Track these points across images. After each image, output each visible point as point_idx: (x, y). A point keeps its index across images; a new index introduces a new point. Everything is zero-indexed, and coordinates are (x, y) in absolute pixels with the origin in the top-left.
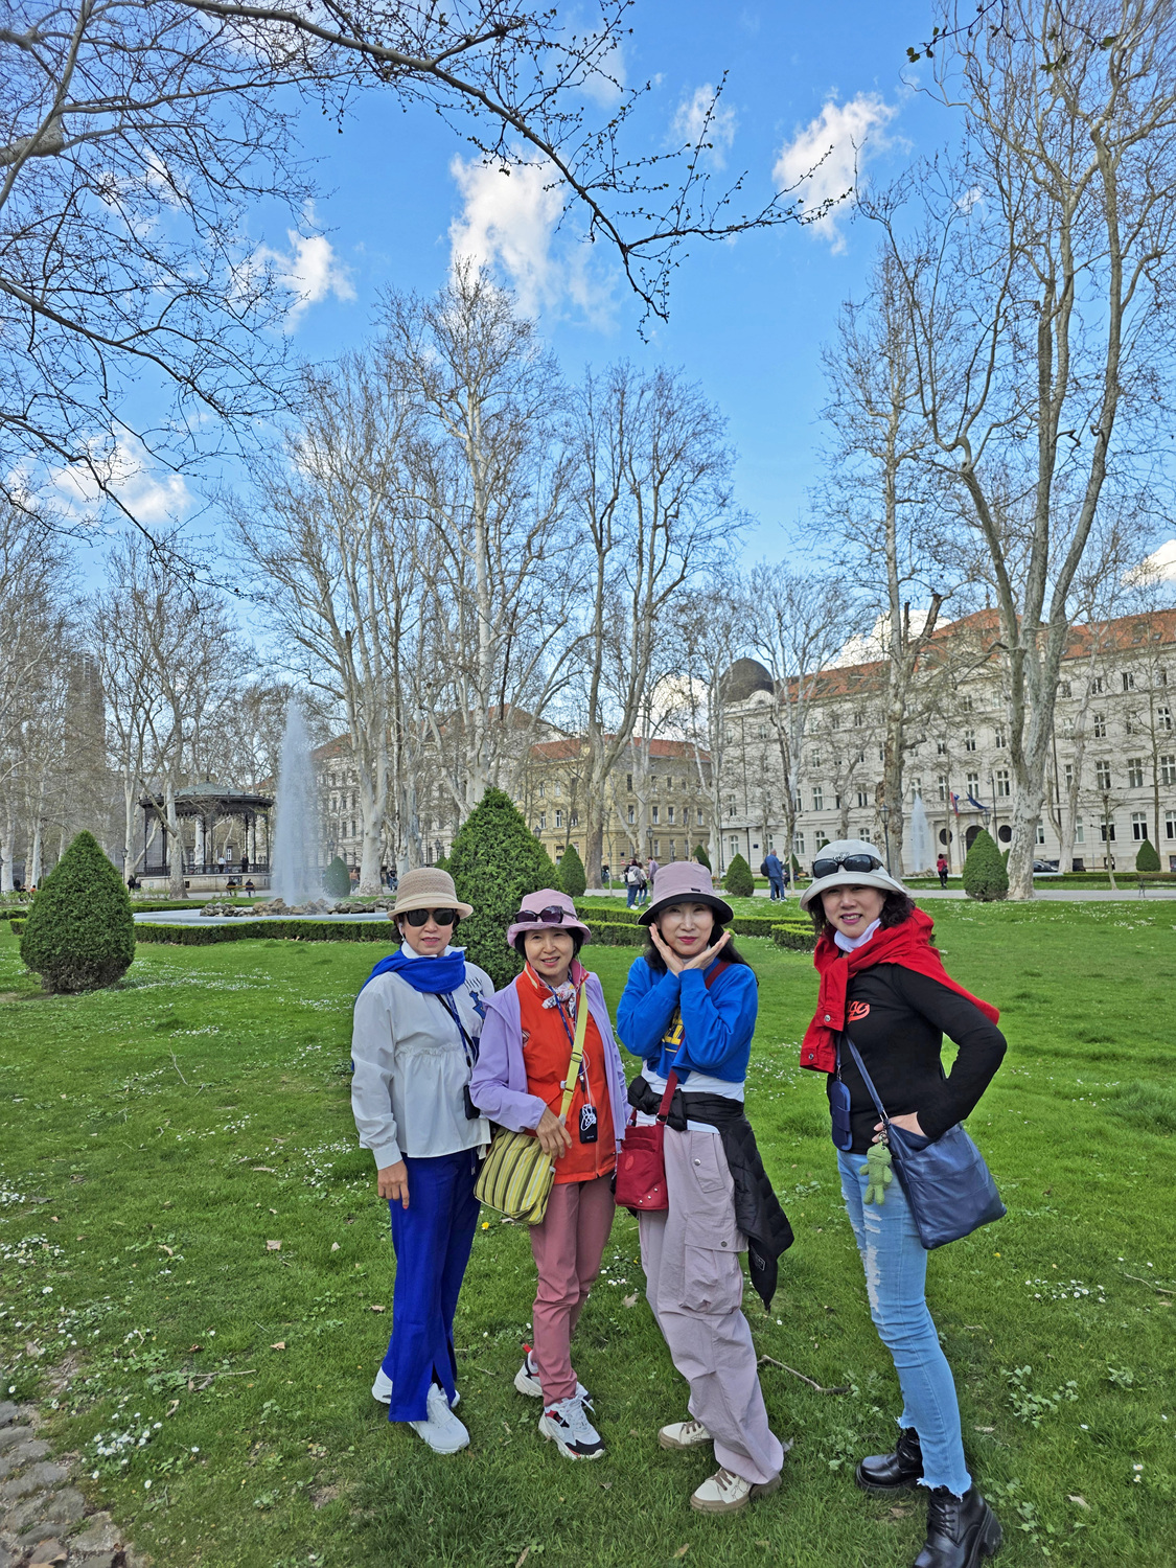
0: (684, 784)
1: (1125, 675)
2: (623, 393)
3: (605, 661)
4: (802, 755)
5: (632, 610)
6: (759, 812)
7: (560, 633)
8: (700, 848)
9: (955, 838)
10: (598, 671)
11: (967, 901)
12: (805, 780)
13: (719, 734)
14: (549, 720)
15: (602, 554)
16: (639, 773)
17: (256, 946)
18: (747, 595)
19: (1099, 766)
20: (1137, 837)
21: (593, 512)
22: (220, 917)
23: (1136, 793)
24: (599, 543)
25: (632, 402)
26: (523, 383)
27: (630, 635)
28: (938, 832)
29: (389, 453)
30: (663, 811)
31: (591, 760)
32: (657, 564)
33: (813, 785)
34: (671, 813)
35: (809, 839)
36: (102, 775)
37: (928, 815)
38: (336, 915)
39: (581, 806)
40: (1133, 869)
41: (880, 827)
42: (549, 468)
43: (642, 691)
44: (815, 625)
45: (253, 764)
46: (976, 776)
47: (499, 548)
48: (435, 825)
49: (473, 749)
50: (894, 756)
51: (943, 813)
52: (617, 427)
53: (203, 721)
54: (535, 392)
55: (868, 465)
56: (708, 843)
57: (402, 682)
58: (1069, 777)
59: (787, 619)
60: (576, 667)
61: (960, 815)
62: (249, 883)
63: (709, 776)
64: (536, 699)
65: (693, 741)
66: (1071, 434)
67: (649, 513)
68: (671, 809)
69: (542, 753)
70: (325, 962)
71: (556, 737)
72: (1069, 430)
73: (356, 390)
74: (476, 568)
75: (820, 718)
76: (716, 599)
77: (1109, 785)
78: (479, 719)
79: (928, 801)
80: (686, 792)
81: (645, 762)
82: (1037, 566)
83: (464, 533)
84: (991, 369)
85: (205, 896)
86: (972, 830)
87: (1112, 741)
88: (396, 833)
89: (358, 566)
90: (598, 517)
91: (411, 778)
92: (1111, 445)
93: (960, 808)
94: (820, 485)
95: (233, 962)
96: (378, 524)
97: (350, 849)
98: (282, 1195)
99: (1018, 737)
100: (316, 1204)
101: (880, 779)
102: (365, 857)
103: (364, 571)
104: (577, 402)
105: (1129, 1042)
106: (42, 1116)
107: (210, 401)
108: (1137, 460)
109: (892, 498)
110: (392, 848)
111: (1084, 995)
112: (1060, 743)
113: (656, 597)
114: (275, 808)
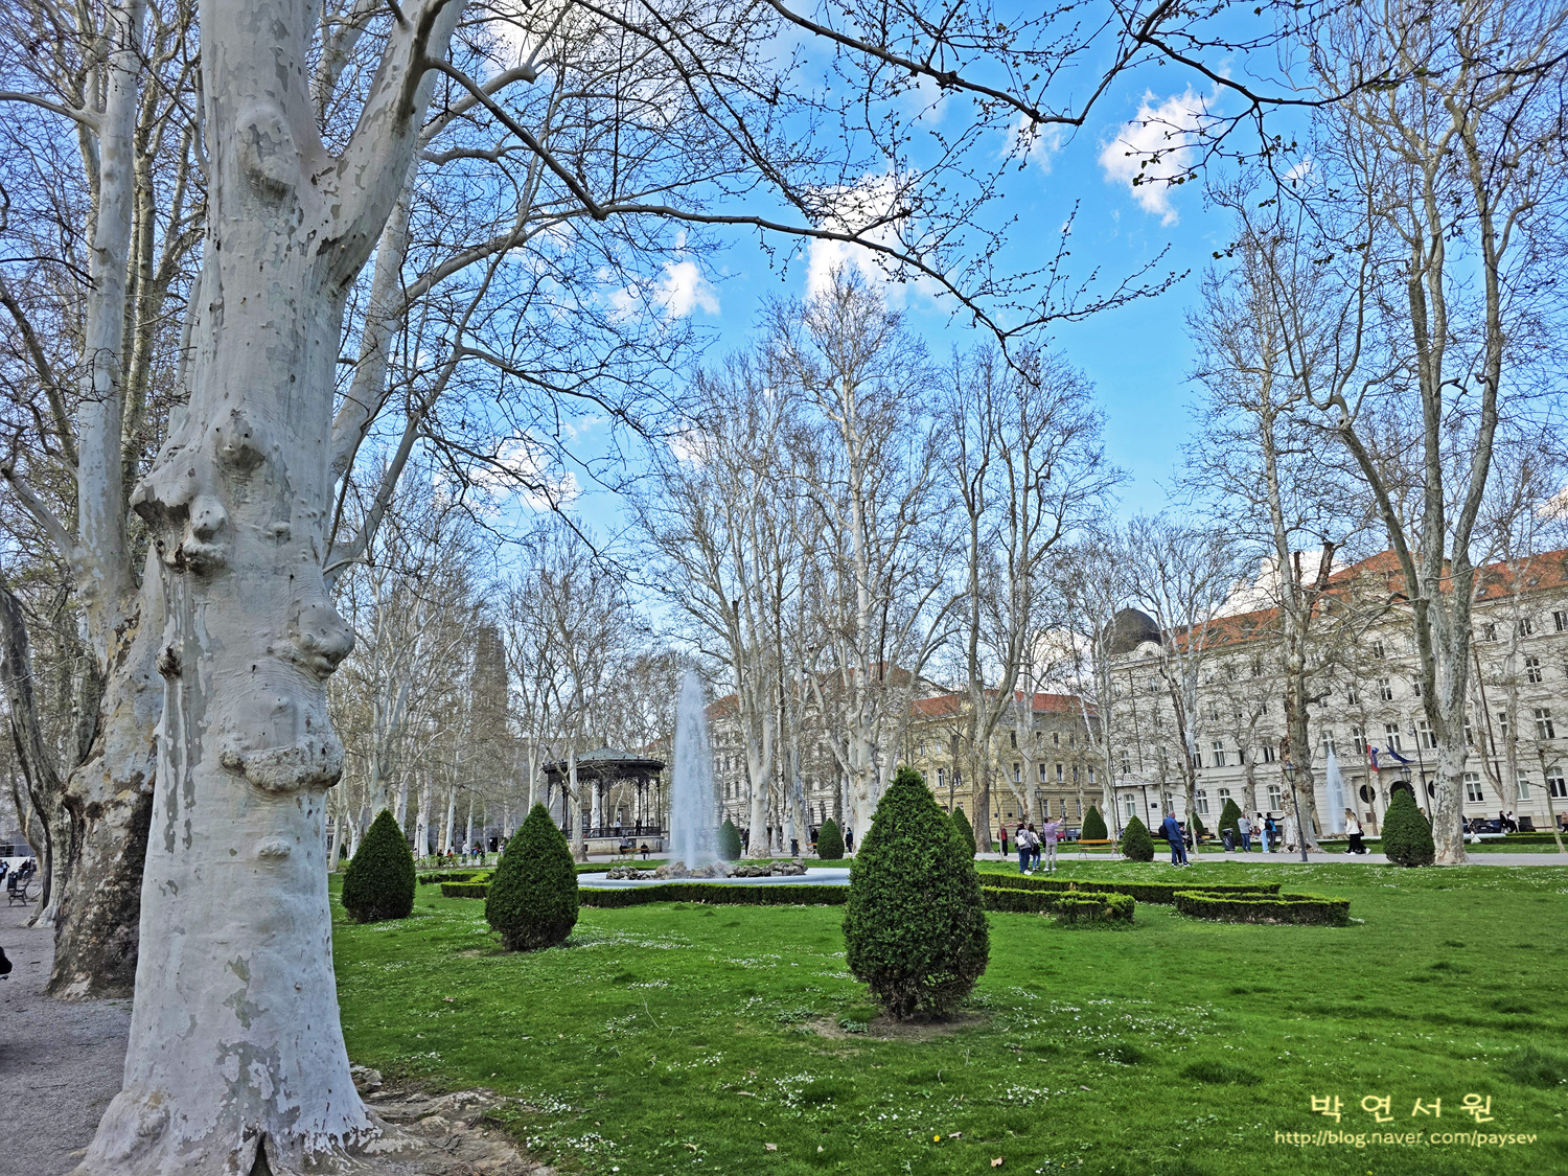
0: (1072, 741)
1: (1556, 615)
2: (990, 367)
3: (982, 617)
4: (1197, 708)
5: (1007, 568)
6: (1154, 770)
7: (936, 594)
8: (1093, 808)
9: (1378, 796)
10: (975, 628)
11: (1388, 866)
12: (1203, 736)
13: (1106, 687)
14: (927, 678)
15: (974, 517)
16: (1023, 730)
17: (666, 909)
18: (1125, 547)
19: (1538, 713)
21: (964, 479)
22: (625, 880)
24: (972, 507)
25: (999, 376)
26: (893, 367)
27: (1006, 590)
28: (1358, 788)
29: (771, 438)
30: (1051, 770)
31: (973, 719)
32: (1031, 523)
33: (1211, 739)
34: (1059, 771)
36: (510, 743)
37: (1343, 770)
38: (734, 879)
39: (964, 764)
41: (1288, 786)
42: (919, 440)
43: (1022, 647)
44: (1200, 575)
45: (644, 728)
46: (1396, 727)
47: (874, 517)
48: (816, 786)
49: (855, 709)
50: (1296, 712)
51: (1361, 769)
52: (985, 398)
53: (601, 689)
54: (905, 374)
55: (1244, 420)
56: (1101, 802)
57: (784, 646)
58: (1504, 727)
59: (1170, 569)
60: (951, 627)
61: (1381, 770)
62: (644, 846)
63: (1098, 733)
64: (914, 657)
65: (1079, 695)
66: (1455, 383)
67: (1020, 476)
68: (1059, 767)
69: (921, 710)
70: (733, 924)
71: (936, 695)
72: (1453, 378)
73: (741, 385)
74: (854, 544)
75: (1214, 670)
76: (1094, 553)
77: (1552, 735)
78: (860, 681)
79: (1344, 755)
80: (1075, 749)
81: (1029, 718)
82: (1433, 515)
83: (841, 506)
84: (1360, 333)
85: (607, 859)
86: (1396, 786)
87: (1550, 686)
88: (781, 795)
89: (744, 541)
90: (970, 483)
91: (795, 739)
92: (1501, 390)
93: (1380, 762)
94: (1194, 442)
95: (652, 924)
96: (761, 502)
97: (734, 811)
98: (766, 1113)
99: (1430, 689)
100: (795, 1120)
101: (1284, 733)
102: (753, 820)
103: (749, 545)
104: (945, 379)
105: (1547, 1012)
106: (551, 1051)
107: (637, 426)
108: (1532, 403)
109: (1271, 450)
110: (776, 809)
111: (1508, 966)
112: (1489, 691)
113: (1031, 556)
114: (665, 770)
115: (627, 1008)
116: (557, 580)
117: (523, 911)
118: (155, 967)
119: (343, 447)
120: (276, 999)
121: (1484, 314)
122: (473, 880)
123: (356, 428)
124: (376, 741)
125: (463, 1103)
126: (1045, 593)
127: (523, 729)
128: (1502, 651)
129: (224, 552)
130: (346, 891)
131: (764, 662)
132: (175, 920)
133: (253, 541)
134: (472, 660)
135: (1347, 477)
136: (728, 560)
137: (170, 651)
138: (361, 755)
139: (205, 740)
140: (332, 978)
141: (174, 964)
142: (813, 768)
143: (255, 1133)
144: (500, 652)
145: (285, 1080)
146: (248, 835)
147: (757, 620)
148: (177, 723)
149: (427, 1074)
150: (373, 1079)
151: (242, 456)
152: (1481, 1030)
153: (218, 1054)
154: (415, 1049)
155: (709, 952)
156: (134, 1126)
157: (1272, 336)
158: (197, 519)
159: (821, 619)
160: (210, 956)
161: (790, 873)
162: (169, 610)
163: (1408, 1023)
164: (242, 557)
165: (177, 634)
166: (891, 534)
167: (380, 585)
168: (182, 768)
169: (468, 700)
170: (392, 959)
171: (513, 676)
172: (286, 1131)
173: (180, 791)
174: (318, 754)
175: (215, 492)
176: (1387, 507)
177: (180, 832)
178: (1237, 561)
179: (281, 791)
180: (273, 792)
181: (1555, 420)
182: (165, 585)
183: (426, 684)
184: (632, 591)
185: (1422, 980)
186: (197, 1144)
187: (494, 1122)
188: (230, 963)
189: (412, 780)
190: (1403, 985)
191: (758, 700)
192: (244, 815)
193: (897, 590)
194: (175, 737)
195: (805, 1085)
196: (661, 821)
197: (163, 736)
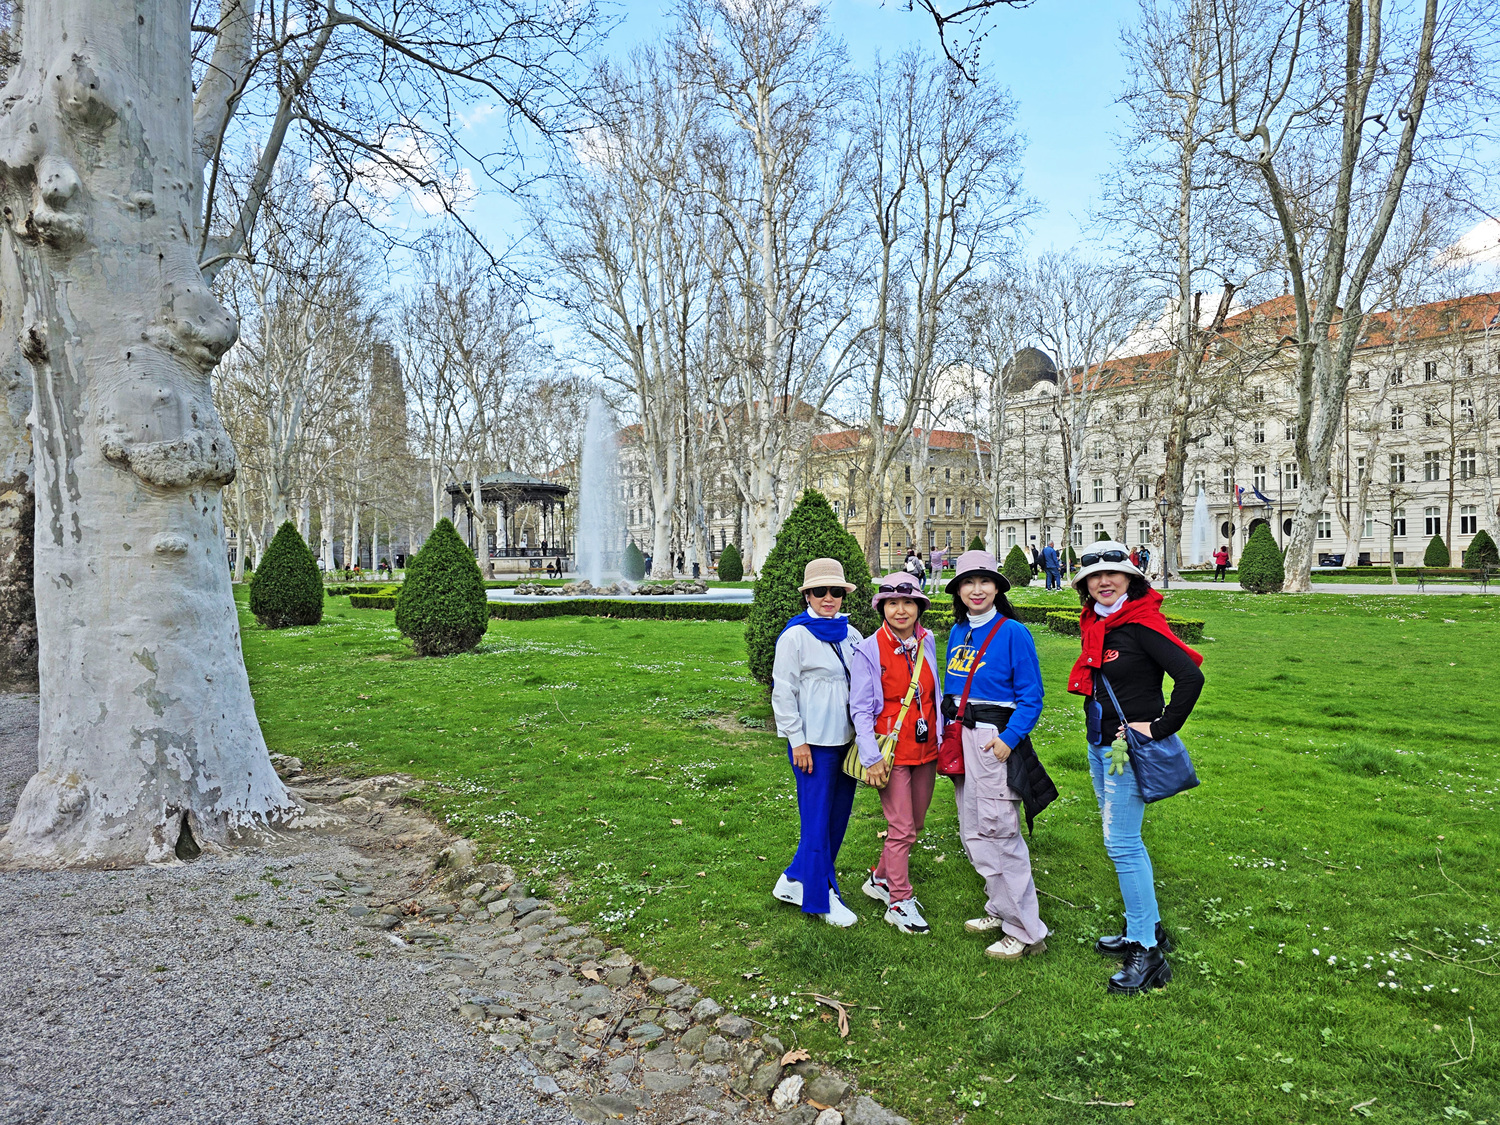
0: (963, 475)
1: (1427, 365)
2: (913, 78)
3: (888, 352)
4: (1083, 447)
5: (915, 301)
6: (1038, 504)
7: (844, 325)
8: (977, 539)
9: (1238, 532)
10: (881, 362)
11: (1241, 593)
12: (1086, 473)
13: (1001, 424)
14: (830, 412)
15: (887, 245)
16: (917, 465)
17: (574, 622)
18: (1033, 284)
19: (1393, 458)
20: (1429, 531)
21: (879, 203)
22: (533, 595)
23: (1431, 486)
24: (885, 234)
25: (922, 87)
26: (812, 71)
27: (913, 325)
28: (1221, 525)
29: (679, 146)
30: (940, 503)
31: (872, 454)
32: (943, 254)
33: (1093, 477)
34: (948, 505)
35: (1088, 531)
36: (413, 464)
37: (1211, 507)
38: (638, 596)
39: (860, 496)
40: (1421, 564)
41: (1159, 521)
42: (835, 157)
43: (923, 384)
44: (1102, 314)
45: (547, 453)
46: (1263, 468)
47: (786, 240)
48: (717, 515)
49: (758, 441)
50: (1176, 451)
51: (1226, 506)
52: (906, 114)
53: (503, 413)
54: (824, 80)
55: (1165, 151)
56: (985, 534)
57: (689, 376)
58: (1361, 470)
59: (1073, 309)
60: (858, 360)
61: (1244, 508)
62: (550, 566)
63: (988, 469)
64: (818, 391)
65: (974, 432)
66: (1378, 119)
67: (936, 204)
68: (948, 501)
69: (822, 444)
70: (638, 637)
71: (837, 429)
72: (1376, 113)
73: (647, 83)
74: (764, 266)
75: (1104, 410)
76: (1002, 288)
77: (1402, 478)
78: (764, 412)
79: (1212, 493)
80: (965, 484)
81: (925, 453)
82: (1333, 258)
83: (751, 227)
84: (1295, 56)
85: (514, 577)
86: (1255, 523)
87: (1409, 433)
88: (683, 522)
89: (649, 261)
90: (884, 207)
91: (698, 469)
92: (1420, 129)
93: (1245, 501)
94: (1113, 172)
95: (560, 635)
96: (667, 218)
97: (638, 536)
98: (672, 793)
99: (1303, 431)
100: (698, 800)
101: (1161, 472)
102: (657, 545)
103: (654, 266)
104: (866, 89)
105: (1370, 716)
106: (465, 742)
107: (534, 119)
108: (1447, 145)
109: (1187, 184)
110: (678, 535)
111: (1338, 679)
112: (1353, 435)
113: (940, 289)
114: (570, 495)
115: (539, 706)
116: (453, 296)
117: (433, 619)
118: (58, 657)
119: (211, 126)
120: (187, 689)
121: (1418, 45)
122: (381, 592)
123: (223, 105)
124: (272, 455)
125: (383, 786)
126: (951, 328)
127: (425, 450)
128: (1373, 398)
129: (81, 224)
130: (254, 599)
131: (669, 390)
132: (73, 612)
133: (113, 213)
134: (367, 377)
135: (1258, 216)
136: (632, 282)
137: (33, 333)
138: (259, 469)
139: (83, 431)
140: (243, 671)
141: (77, 655)
142: (715, 498)
143: (177, 810)
144: (397, 371)
145: (204, 764)
146: (141, 530)
147: (662, 347)
148: (50, 412)
149: (345, 761)
150: (292, 765)
151: (91, 110)
152: (1311, 731)
153: (132, 739)
154: (333, 739)
155: (615, 659)
156: (54, 803)
157: (1204, 58)
158: (45, 184)
159: (727, 348)
160: (114, 648)
161: (692, 592)
162: (26, 288)
163: (1248, 724)
164: (101, 231)
165: (38, 314)
166: (801, 260)
167: (264, 292)
168: (62, 459)
169: (366, 418)
170: (305, 659)
171: (411, 395)
172: (209, 809)
173: (63, 484)
174: (208, 450)
175: (63, 153)
176: (1292, 247)
177: (68, 526)
178: (1140, 301)
179: (171, 487)
180: (164, 487)
181: (1466, 164)
182: (18, 259)
183: (320, 399)
184: (535, 305)
185: (1263, 689)
186: (120, 821)
187: (414, 802)
188: (135, 655)
189: (312, 496)
190: (1247, 694)
191: (663, 430)
192: (134, 510)
193: (806, 321)
194: (50, 426)
195: (709, 771)
196: (567, 544)
197: (37, 426)
